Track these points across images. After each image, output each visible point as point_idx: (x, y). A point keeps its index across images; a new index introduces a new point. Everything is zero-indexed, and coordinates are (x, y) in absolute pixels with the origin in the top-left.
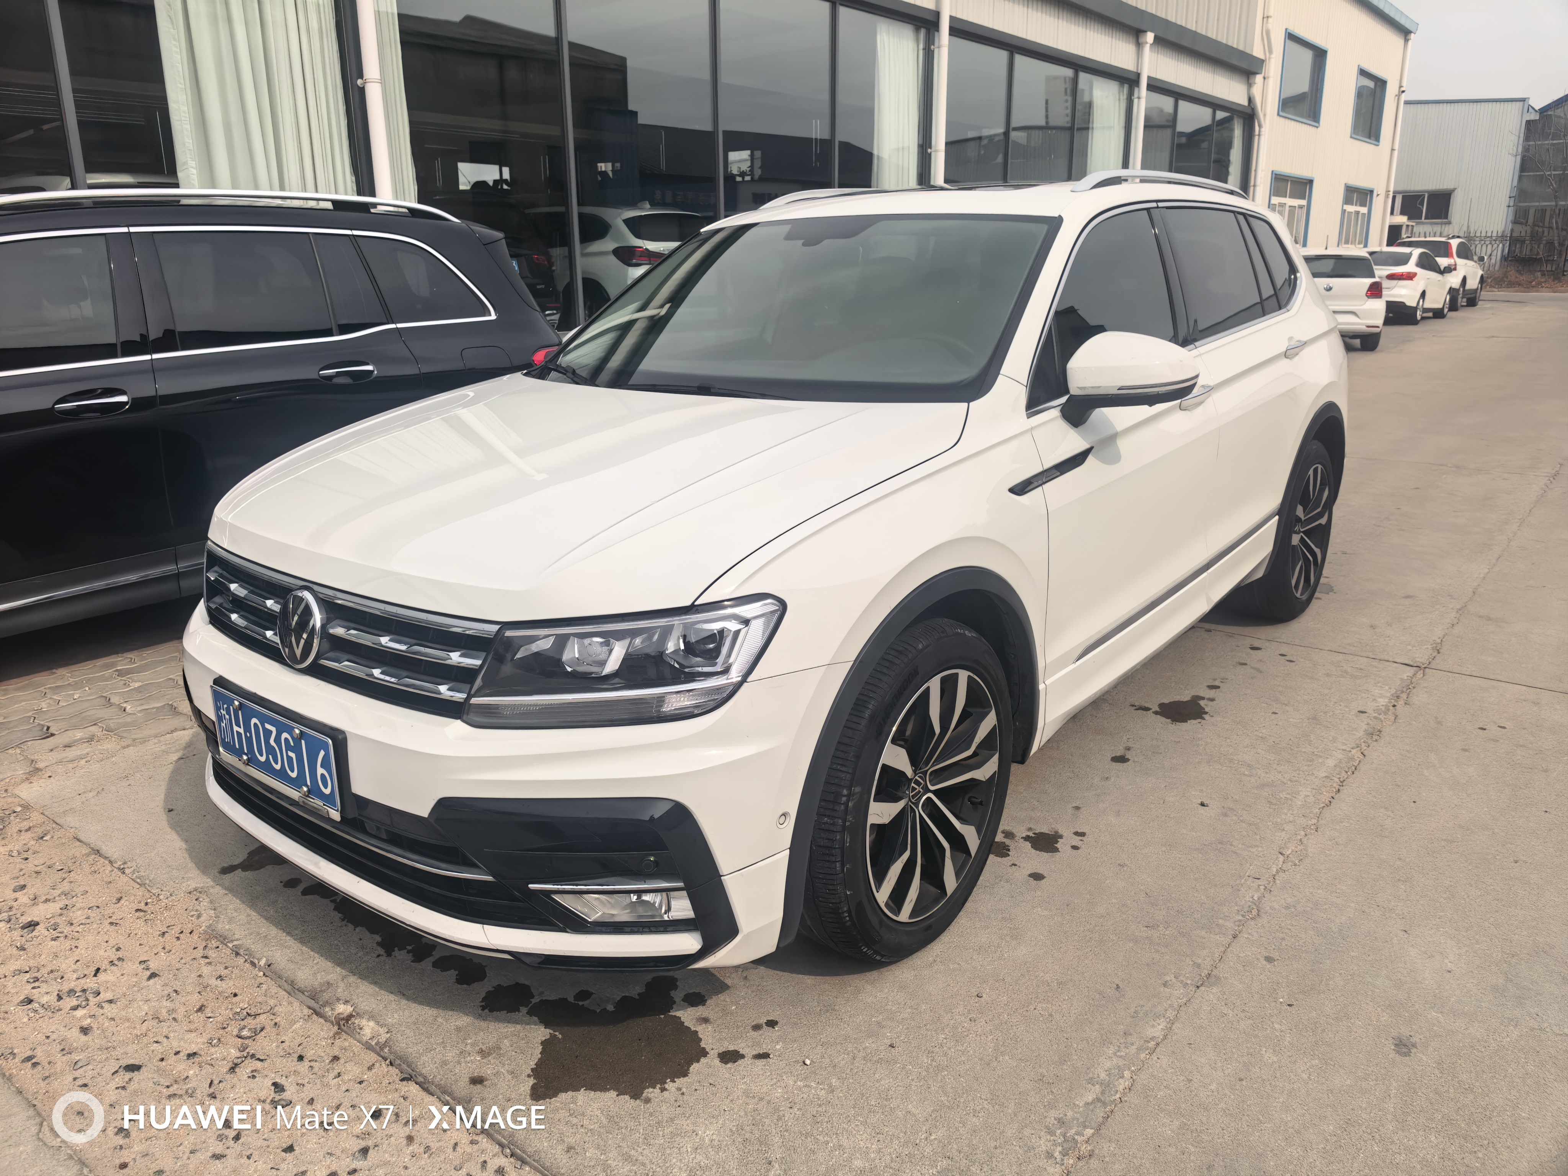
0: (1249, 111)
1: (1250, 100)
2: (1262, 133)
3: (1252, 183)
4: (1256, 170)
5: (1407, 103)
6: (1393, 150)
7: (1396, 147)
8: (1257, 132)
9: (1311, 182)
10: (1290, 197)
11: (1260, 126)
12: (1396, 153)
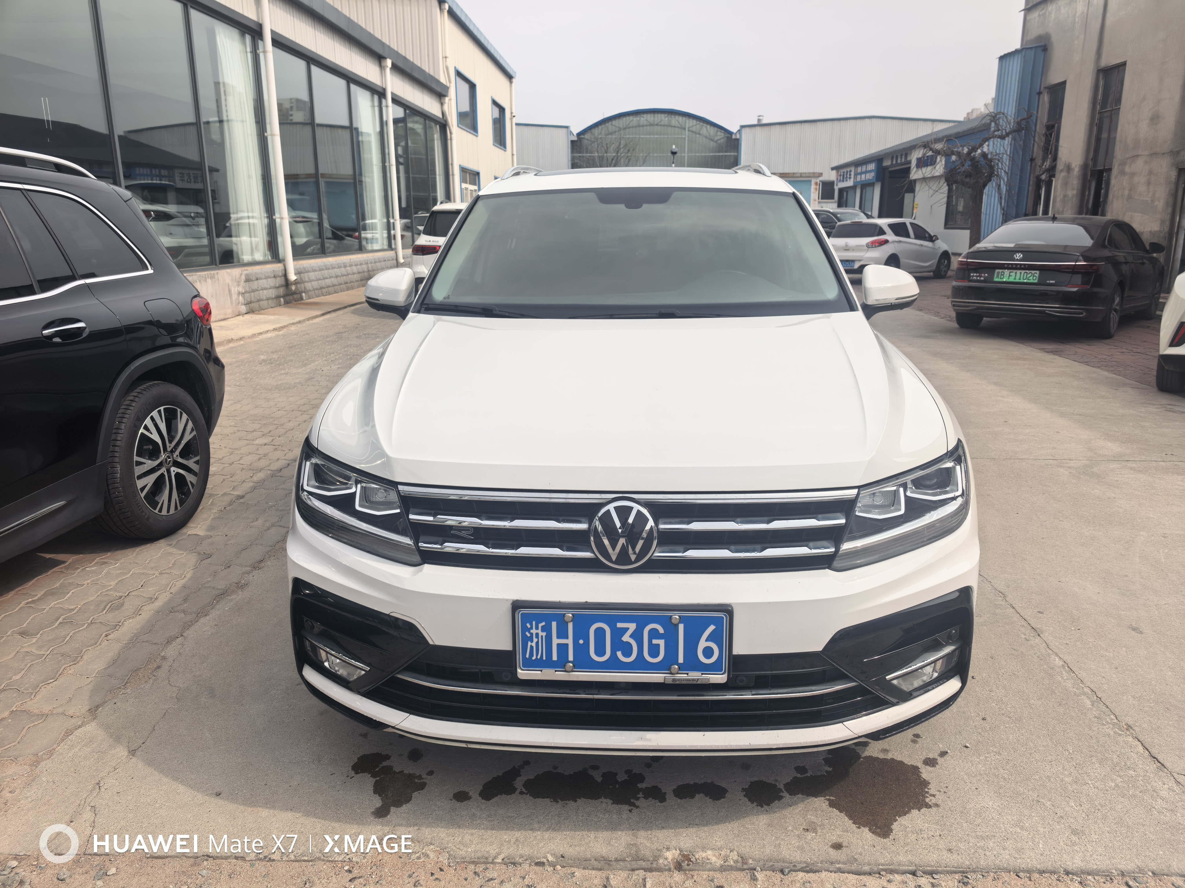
0: (444, 122)
1: (443, 114)
2: (453, 138)
3: (451, 173)
4: (452, 164)
5: (517, 124)
6: (513, 155)
7: (515, 153)
8: (449, 137)
9: (478, 174)
10: (470, 184)
11: (451, 133)
12: (515, 157)
